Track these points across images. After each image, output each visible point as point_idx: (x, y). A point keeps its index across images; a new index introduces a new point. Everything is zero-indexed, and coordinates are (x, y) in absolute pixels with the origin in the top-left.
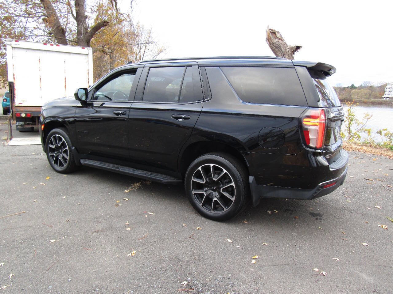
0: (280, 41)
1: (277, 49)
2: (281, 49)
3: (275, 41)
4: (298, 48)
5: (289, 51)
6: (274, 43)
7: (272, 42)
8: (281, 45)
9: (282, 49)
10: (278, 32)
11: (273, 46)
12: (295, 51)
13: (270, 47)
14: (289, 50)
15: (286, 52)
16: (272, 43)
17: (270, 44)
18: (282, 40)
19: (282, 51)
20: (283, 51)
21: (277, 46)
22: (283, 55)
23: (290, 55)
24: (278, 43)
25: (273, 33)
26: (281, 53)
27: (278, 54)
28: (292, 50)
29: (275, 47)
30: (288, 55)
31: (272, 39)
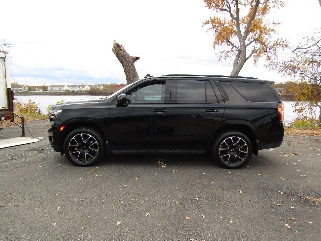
0: (124, 53)
1: (123, 58)
2: (126, 58)
3: (121, 52)
4: (138, 58)
6: (120, 54)
9: (127, 58)
10: (122, 46)
11: (120, 56)
12: (135, 61)
13: (117, 57)
14: (131, 60)
17: (117, 54)
18: (125, 52)
20: (127, 60)
24: (123, 54)
25: (119, 46)
27: (124, 62)
28: (133, 60)
29: (121, 56)
30: (131, 63)
31: (118, 51)
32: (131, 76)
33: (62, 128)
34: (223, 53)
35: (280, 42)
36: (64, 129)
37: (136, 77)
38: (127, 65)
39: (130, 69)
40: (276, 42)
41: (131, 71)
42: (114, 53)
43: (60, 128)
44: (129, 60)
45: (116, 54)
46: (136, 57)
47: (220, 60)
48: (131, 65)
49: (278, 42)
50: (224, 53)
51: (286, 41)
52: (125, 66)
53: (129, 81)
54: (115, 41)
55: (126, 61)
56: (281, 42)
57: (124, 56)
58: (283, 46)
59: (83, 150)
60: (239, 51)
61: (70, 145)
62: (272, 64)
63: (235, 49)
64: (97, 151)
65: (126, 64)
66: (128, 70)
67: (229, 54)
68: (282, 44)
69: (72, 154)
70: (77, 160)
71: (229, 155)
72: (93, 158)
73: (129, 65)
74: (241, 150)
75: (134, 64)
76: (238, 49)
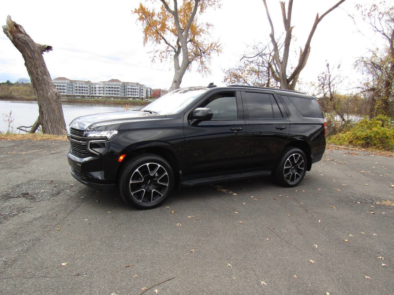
0: (26, 37)
1: (24, 45)
2: (29, 46)
3: (20, 35)
4: (49, 48)
5: (39, 50)
6: (20, 38)
8: (28, 41)
9: (31, 46)
10: (21, 26)
11: (19, 41)
12: (45, 51)
13: (13, 42)
14: (38, 49)
15: (36, 51)
16: (17, 37)
17: (14, 38)
18: (27, 36)
19: (31, 49)
21: (24, 41)
22: (32, 53)
23: (40, 55)
24: (24, 39)
25: (16, 26)
26: (30, 51)
27: (27, 51)
28: (41, 49)
29: (21, 42)
30: (39, 54)
31: (16, 33)
32: (40, 74)
33: (121, 158)
34: (157, 51)
35: (214, 47)
36: (124, 159)
37: (46, 75)
38: (33, 57)
39: (38, 62)
40: (211, 46)
41: (39, 65)
42: (8, 36)
43: (119, 157)
44: (35, 49)
45: (12, 38)
46: (46, 45)
47: (153, 60)
48: (39, 57)
49: (213, 46)
50: (159, 53)
51: (220, 47)
52: (29, 57)
53: (36, 82)
54: (9, 17)
55: (29, 50)
56: (216, 47)
57: (26, 42)
58: (218, 51)
59: (148, 186)
60: (175, 51)
61: (131, 182)
62: (206, 70)
63: (170, 49)
64: (167, 185)
65: (29, 54)
66: (33, 63)
67: (164, 54)
68: (217, 49)
69: (134, 193)
70: (141, 201)
71: (291, 173)
72: (162, 195)
73: (34, 56)
74: (300, 166)
75: (42, 56)
76: (175, 50)
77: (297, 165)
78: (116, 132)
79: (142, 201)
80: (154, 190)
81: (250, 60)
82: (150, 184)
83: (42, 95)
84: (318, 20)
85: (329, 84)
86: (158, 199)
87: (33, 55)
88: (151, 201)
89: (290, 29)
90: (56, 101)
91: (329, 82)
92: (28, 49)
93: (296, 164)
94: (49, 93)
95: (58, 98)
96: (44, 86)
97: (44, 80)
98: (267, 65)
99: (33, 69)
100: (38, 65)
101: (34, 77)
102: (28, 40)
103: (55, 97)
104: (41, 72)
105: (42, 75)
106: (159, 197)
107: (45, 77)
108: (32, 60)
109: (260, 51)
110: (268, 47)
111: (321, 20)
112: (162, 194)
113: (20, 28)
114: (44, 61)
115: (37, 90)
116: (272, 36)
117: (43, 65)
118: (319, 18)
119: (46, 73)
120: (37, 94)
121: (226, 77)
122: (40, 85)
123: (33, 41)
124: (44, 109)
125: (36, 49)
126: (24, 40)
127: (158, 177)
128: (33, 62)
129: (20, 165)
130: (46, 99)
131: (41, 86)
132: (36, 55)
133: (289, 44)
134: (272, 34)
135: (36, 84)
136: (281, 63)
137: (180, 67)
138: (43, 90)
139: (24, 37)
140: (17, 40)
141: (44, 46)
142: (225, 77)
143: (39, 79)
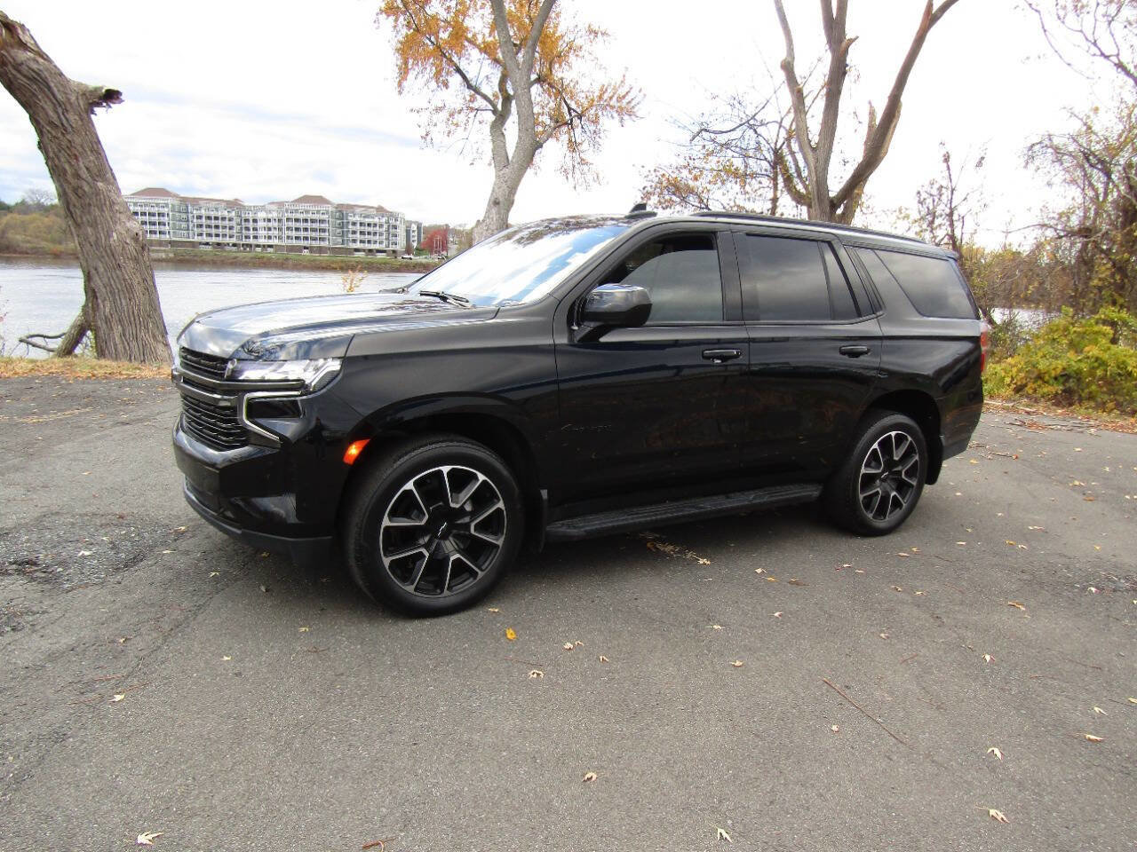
0: (41, 60)
1: (35, 86)
2: (49, 88)
3: (22, 55)
4: (111, 96)
5: (81, 103)
6: (20, 65)
7: (11, 57)
8: (45, 73)
9: (55, 89)
10: (22, 26)
11: (19, 72)
12: (99, 105)
14: (77, 99)
15: (71, 104)
16: (11, 60)
17: (4, 64)
18: (43, 58)
19: (55, 96)
20: (59, 96)
21: (33, 74)
22: (60, 111)
23: (85, 115)
24: (35, 66)
25: (9, 26)
26: (53, 103)
27: (42, 103)
28: (87, 98)
29: (25, 76)
30: (80, 115)
31: (9, 48)
32: (84, 173)
33: (354, 451)
34: (438, 110)
35: (611, 98)
36: (361, 454)
37: (105, 180)
38: (62, 124)
39: (78, 140)
40: (600, 97)
41: (80, 150)
43: (346, 449)
44: (69, 100)
46: (102, 88)
47: (427, 135)
48: (80, 123)
49: (606, 96)
50: (444, 115)
51: (628, 98)
52: (51, 123)
53: (73, 198)
55: (50, 100)
56: (615, 99)
57: (38, 75)
58: (621, 111)
60: (495, 112)
62: (585, 168)
64: (501, 541)
65: (51, 113)
66: (65, 143)
67: (460, 118)
68: (618, 105)
69: (392, 561)
70: (410, 588)
71: (879, 489)
72: (480, 574)
73: (67, 119)
74: (906, 473)
75: (90, 119)
76: (494, 106)
77: (899, 468)
78: (335, 366)
79: (416, 590)
80: (457, 556)
81: (722, 139)
82: (445, 537)
83: (92, 239)
84: (931, 18)
85: (951, 215)
86: (467, 586)
87: (62, 116)
88: (442, 592)
89: (844, 44)
90: (136, 260)
91: (951, 208)
92: (48, 97)
93: (897, 466)
94: (114, 234)
95: (142, 248)
96: (98, 213)
97: (98, 194)
98: (770, 156)
99: (63, 160)
100: (79, 148)
101: (65, 186)
102: (47, 70)
103: (132, 247)
104: (87, 169)
105: (92, 177)
106: (471, 579)
107: (100, 184)
108: (59, 134)
109: (751, 112)
110: (773, 100)
111: (938, 18)
112: (482, 570)
113: (20, 31)
114: (96, 134)
115: (78, 225)
116: (788, 67)
117: (95, 146)
118: (933, 12)
119: (102, 171)
120: (78, 236)
121: (649, 189)
122: (86, 208)
123: (61, 74)
124: (99, 282)
125: (73, 99)
126: (33, 71)
127: (473, 514)
128: (62, 138)
129: (16, 461)
130: (104, 253)
131: (89, 213)
132: (72, 117)
133: (839, 92)
134: (789, 63)
135: (74, 206)
136: (814, 150)
137: (510, 158)
138: (94, 224)
139: (35, 60)
140: (10, 67)
141: (96, 89)
142: (644, 189)
143: (84, 191)
